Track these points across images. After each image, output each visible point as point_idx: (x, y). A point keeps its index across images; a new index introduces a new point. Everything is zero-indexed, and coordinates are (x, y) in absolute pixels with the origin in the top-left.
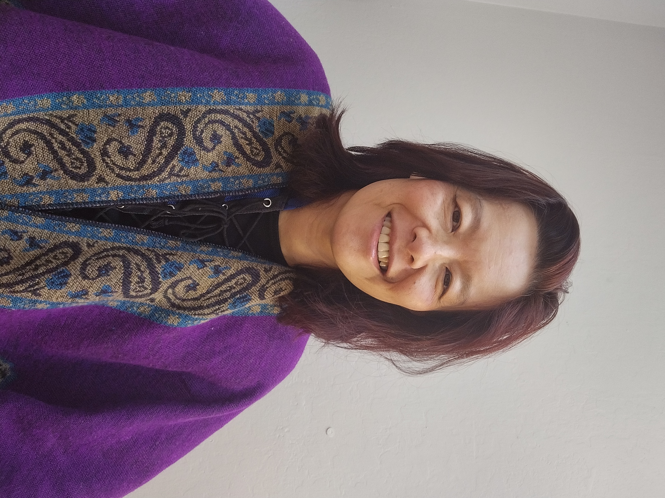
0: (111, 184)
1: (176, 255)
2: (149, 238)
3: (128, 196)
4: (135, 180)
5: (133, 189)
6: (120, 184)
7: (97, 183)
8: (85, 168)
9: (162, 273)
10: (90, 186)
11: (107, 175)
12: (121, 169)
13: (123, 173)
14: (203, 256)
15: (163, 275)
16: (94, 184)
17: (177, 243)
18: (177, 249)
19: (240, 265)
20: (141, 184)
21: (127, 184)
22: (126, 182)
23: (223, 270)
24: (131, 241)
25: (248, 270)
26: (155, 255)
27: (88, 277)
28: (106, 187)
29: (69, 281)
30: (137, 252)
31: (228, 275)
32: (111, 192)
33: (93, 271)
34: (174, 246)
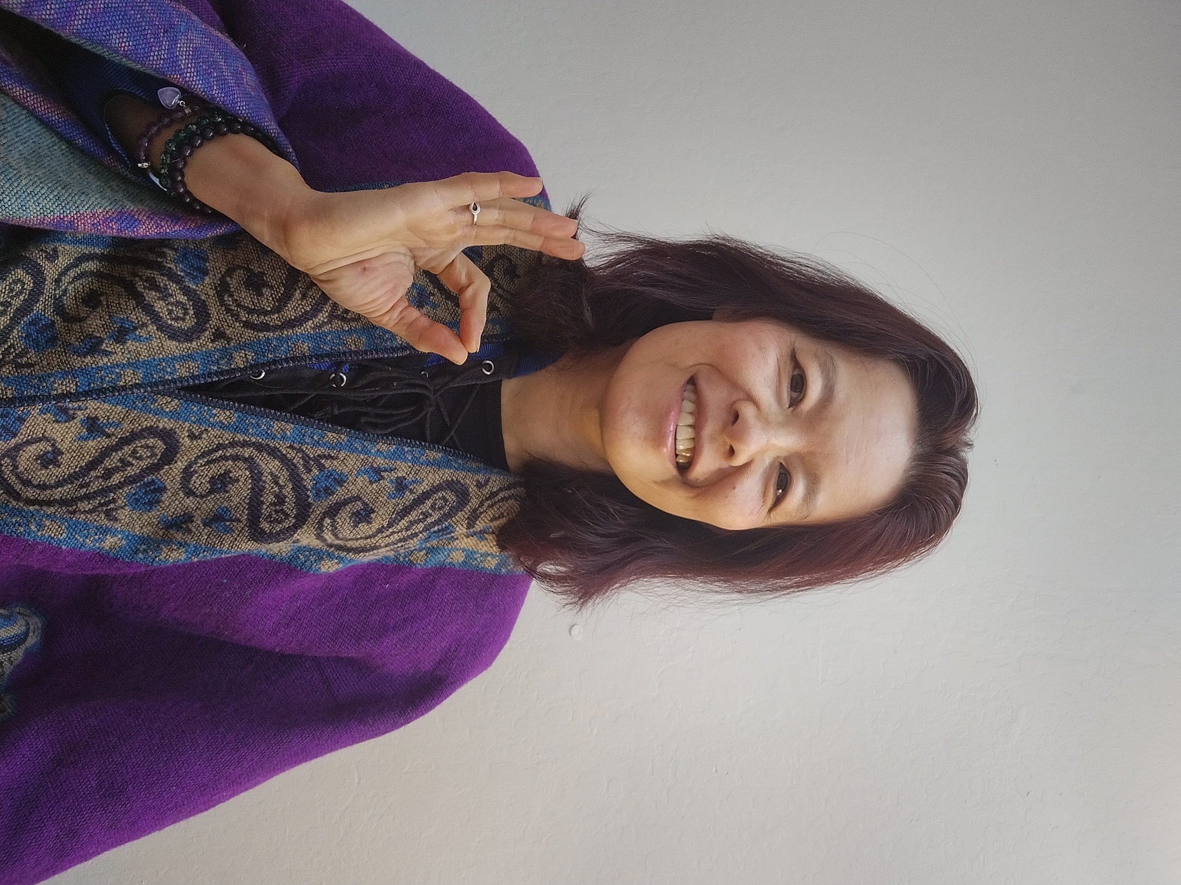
0: (234, 341)
1: (337, 458)
2: (295, 427)
3: (262, 357)
4: (275, 328)
5: (270, 344)
6: (249, 338)
7: (212, 341)
8: (192, 319)
9: (312, 488)
10: (200, 348)
11: (229, 326)
12: (251, 311)
13: (254, 318)
14: (380, 462)
15: (314, 492)
16: (208, 343)
17: (339, 437)
18: (339, 446)
19: (438, 477)
20: (284, 336)
21: (261, 338)
22: (259, 334)
23: (411, 484)
24: (264, 433)
25: (450, 485)
26: (303, 458)
27: (194, 493)
28: (227, 346)
29: (163, 498)
30: (273, 452)
31: (418, 493)
32: (235, 355)
33: (202, 483)
34: (335, 441)
